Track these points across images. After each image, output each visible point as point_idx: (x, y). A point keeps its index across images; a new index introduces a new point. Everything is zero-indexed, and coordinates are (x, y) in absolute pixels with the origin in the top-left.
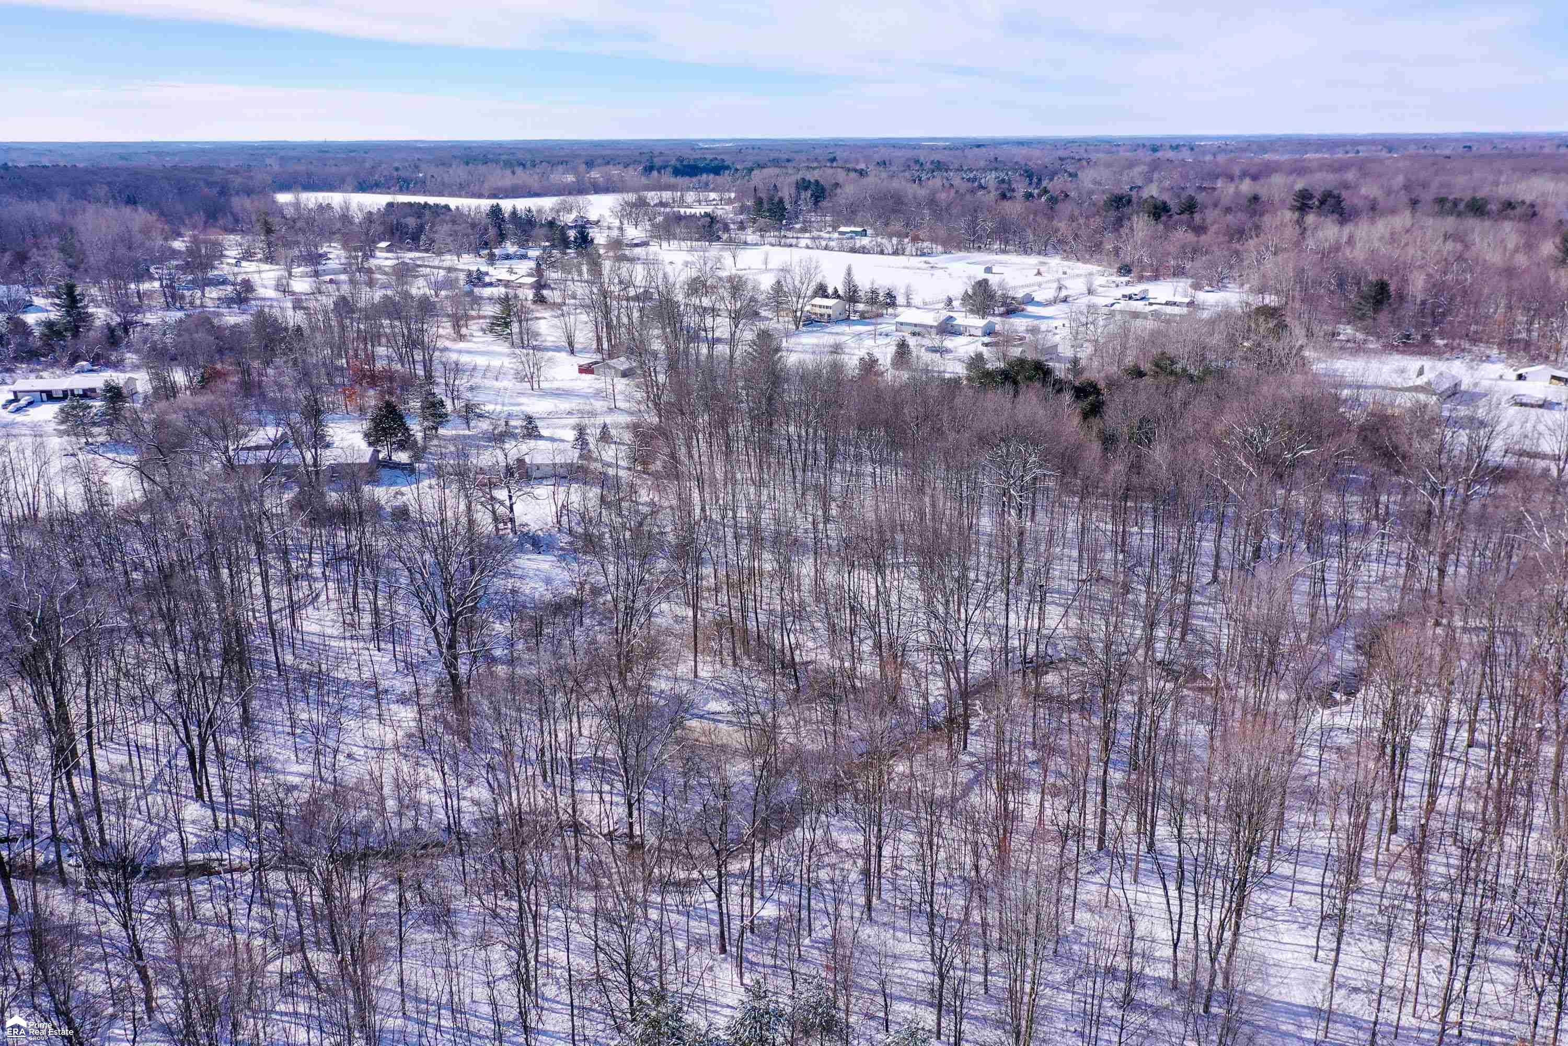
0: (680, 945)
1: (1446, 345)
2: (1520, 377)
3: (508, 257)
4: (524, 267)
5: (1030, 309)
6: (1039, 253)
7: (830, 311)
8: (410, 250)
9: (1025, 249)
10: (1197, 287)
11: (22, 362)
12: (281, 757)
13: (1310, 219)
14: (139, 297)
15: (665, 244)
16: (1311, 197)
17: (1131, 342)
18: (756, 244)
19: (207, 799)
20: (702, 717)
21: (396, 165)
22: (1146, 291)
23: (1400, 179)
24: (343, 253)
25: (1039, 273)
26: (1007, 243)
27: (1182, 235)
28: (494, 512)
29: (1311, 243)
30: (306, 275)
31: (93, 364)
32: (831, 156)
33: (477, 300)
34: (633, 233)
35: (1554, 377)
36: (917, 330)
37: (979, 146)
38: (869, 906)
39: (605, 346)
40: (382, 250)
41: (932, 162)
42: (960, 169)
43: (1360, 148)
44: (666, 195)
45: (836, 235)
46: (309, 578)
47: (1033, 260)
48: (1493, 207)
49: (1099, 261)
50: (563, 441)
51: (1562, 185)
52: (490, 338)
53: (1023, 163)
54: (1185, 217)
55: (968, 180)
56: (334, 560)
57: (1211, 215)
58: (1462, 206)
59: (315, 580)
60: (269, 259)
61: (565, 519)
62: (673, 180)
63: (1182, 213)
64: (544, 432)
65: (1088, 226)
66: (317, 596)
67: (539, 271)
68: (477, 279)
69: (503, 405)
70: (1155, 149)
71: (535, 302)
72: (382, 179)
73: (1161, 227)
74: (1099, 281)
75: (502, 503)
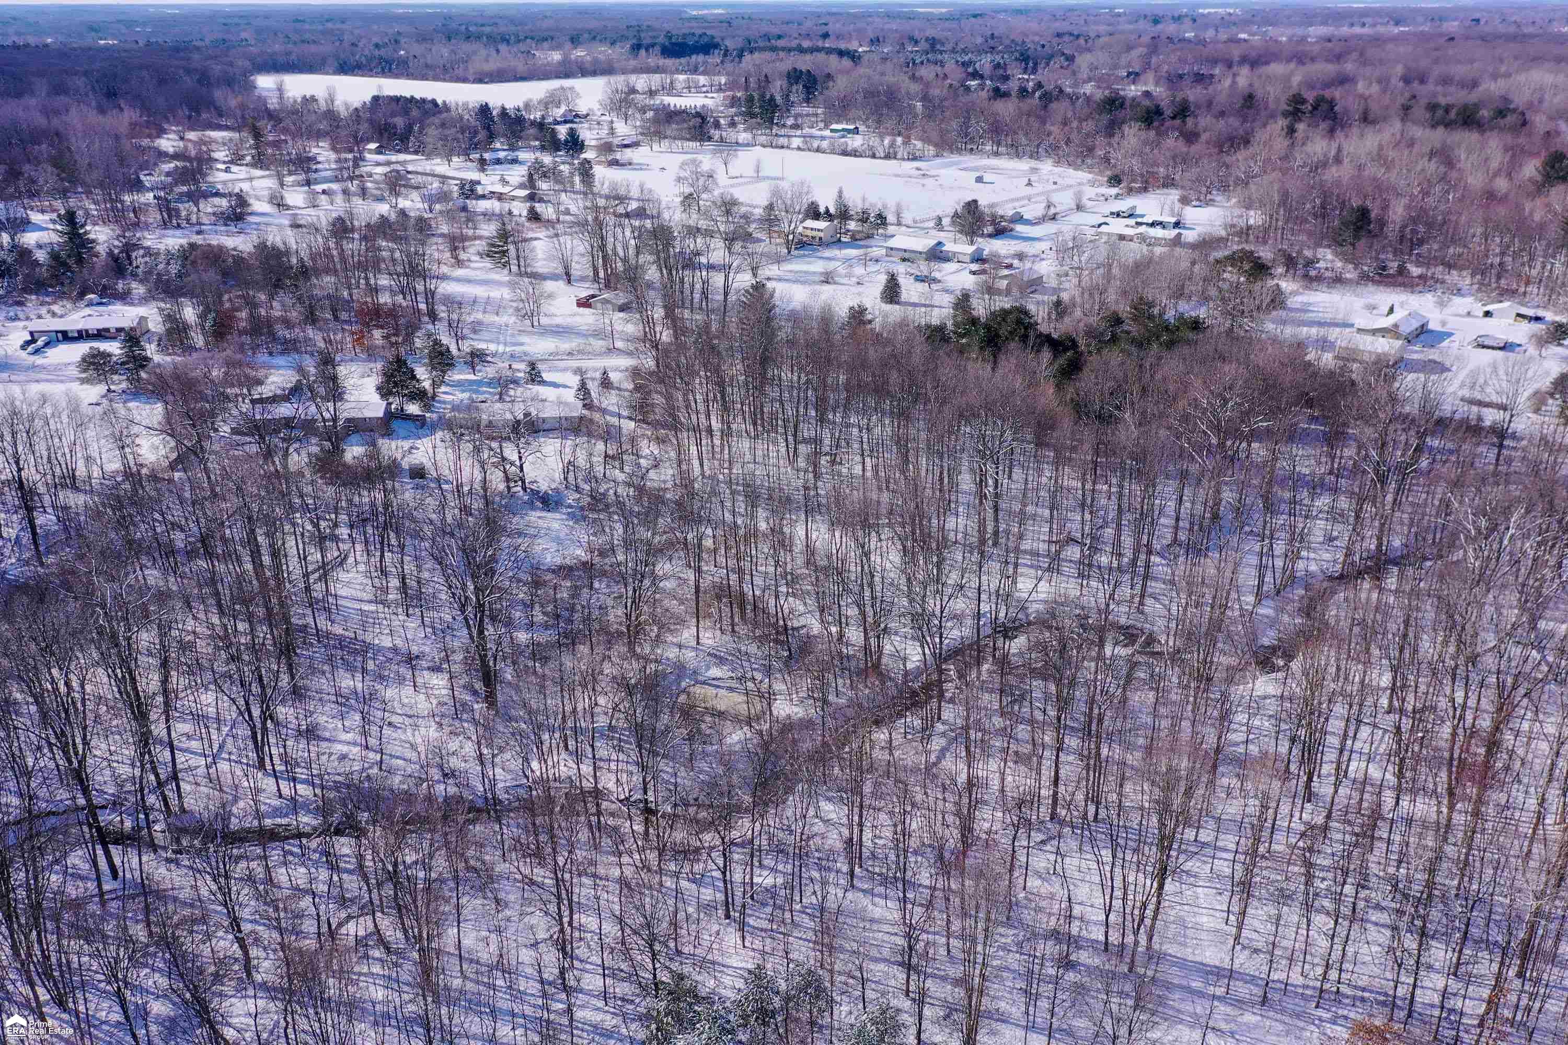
0: (690, 910)
1: (1420, 277)
2: (1487, 314)
3: (498, 162)
4: (517, 174)
5: (1019, 228)
6: (1031, 157)
7: (821, 234)
8: (399, 151)
9: (1017, 152)
10: (1185, 201)
11: (31, 293)
12: (330, 726)
13: (1301, 127)
14: (134, 211)
15: (656, 147)
16: (1304, 101)
17: (1115, 271)
18: (748, 145)
19: (269, 767)
20: (704, 683)
21: (375, 40)
22: (1134, 207)
23: (1399, 69)
24: (333, 156)
25: (1029, 184)
26: (999, 144)
27: (1172, 142)
28: (505, 472)
29: (1299, 157)
30: (299, 184)
31: (101, 296)
32: (824, 29)
33: (470, 217)
34: (623, 129)
35: (1519, 315)
36: (907, 255)
37: (975, 16)
38: (852, 874)
39: (602, 274)
40: (370, 151)
41: (927, 39)
42: (953, 51)
43: (1365, 20)
44: (656, 80)
45: (827, 133)
46: (336, 539)
47: (1024, 165)
48: (1485, 113)
49: (1090, 168)
50: (565, 386)
51: (1561, 78)
52: (487, 263)
53: (1020, 41)
54: (1178, 122)
55: (963, 64)
56: (359, 522)
57: (1204, 120)
58: (1453, 115)
59: (343, 541)
60: (259, 162)
61: (571, 476)
62: (662, 62)
63: (1174, 118)
64: (546, 376)
65: (1079, 129)
66: (346, 557)
67: (531, 182)
68: (469, 190)
69: (505, 344)
70: (1156, 21)
71: (529, 219)
72: (363, 59)
73: (1152, 133)
74: (1090, 192)
75: (512, 464)
